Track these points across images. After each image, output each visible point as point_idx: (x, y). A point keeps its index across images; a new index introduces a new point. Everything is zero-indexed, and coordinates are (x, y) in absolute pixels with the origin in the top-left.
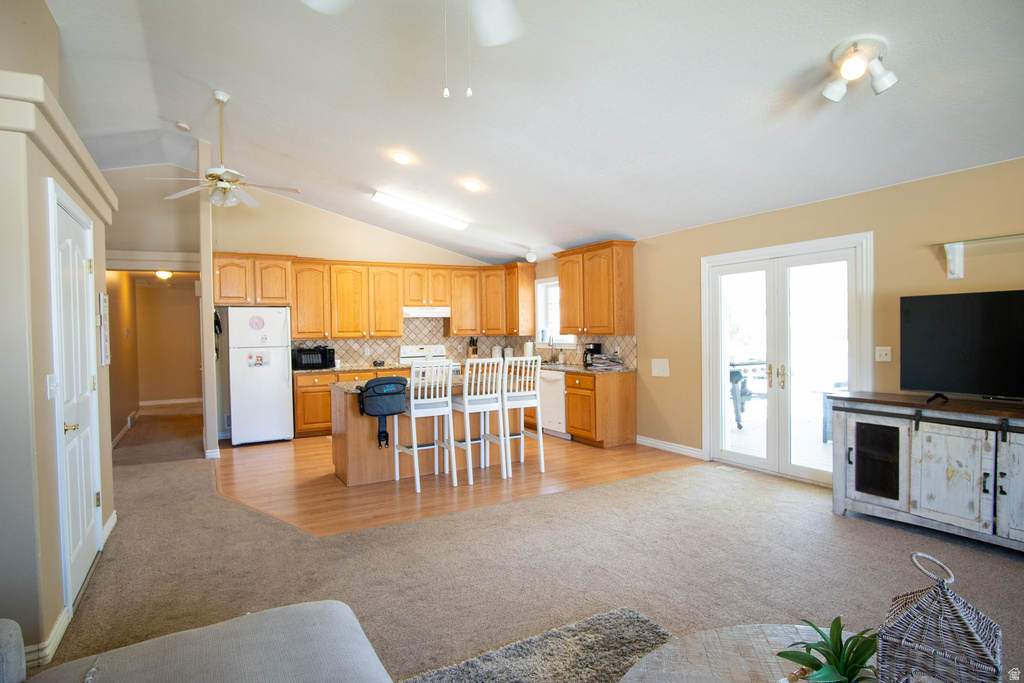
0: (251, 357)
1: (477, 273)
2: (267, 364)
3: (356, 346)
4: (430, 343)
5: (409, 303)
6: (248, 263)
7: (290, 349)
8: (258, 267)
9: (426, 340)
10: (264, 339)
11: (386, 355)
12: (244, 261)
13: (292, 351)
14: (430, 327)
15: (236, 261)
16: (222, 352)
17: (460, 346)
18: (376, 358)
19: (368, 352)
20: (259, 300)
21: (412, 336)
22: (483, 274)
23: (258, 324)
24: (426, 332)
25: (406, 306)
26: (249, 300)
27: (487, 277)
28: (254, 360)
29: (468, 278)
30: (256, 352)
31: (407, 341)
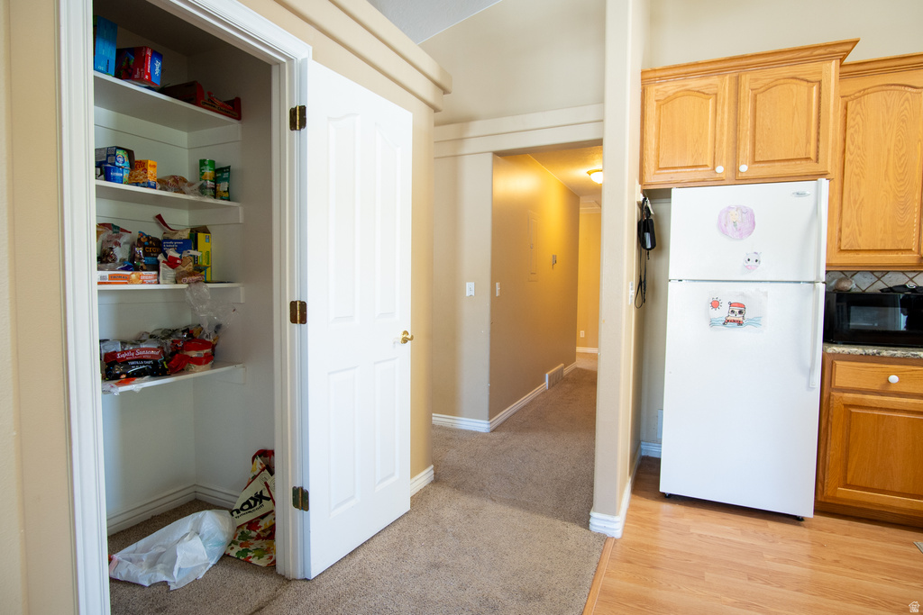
0: (715, 304)
2: (756, 322)
6: (723, 84)
7: (822, 288)
8: (746, 93)
10: (752, 261)
12: (714, 80)
13: (827, 294)
15: (694, 83)
16: (647, 290)
20: (744, 168)
23: (742, 224)
26: (720, 169)
28: (723, 312)
30: (729, 294)
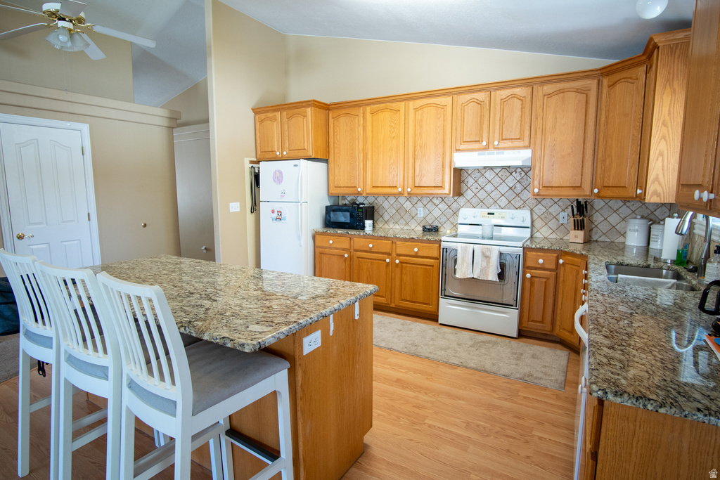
0: (273, 212)
1: (592, 84)
3: (408, 205)
4: (510, 205)
5: (462, 147)
8: (285, 118)
9: (503, 201)
10: (283, 193)
11: (443, 219)
14: (511, 181)
15: (270, 115)
17: (562, 214)
18: (430, 221)
19: (421, 212)
20: (285, 153)
21: (482, 195)
22: (605, 82)
23: (279, 178)
24: (503, 188)
25: (458, 150)
26: (278, 154)
27: (612, 85)
28: (275, 215)
29: (572, 96)
31: (474, 201)
